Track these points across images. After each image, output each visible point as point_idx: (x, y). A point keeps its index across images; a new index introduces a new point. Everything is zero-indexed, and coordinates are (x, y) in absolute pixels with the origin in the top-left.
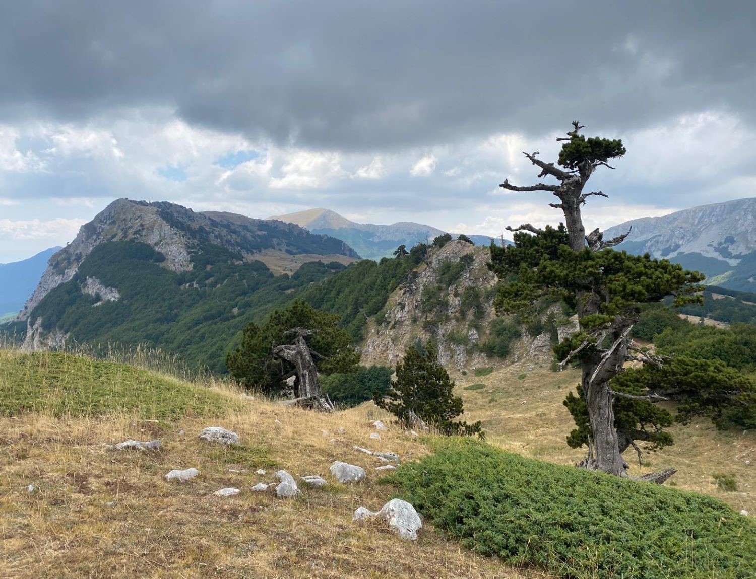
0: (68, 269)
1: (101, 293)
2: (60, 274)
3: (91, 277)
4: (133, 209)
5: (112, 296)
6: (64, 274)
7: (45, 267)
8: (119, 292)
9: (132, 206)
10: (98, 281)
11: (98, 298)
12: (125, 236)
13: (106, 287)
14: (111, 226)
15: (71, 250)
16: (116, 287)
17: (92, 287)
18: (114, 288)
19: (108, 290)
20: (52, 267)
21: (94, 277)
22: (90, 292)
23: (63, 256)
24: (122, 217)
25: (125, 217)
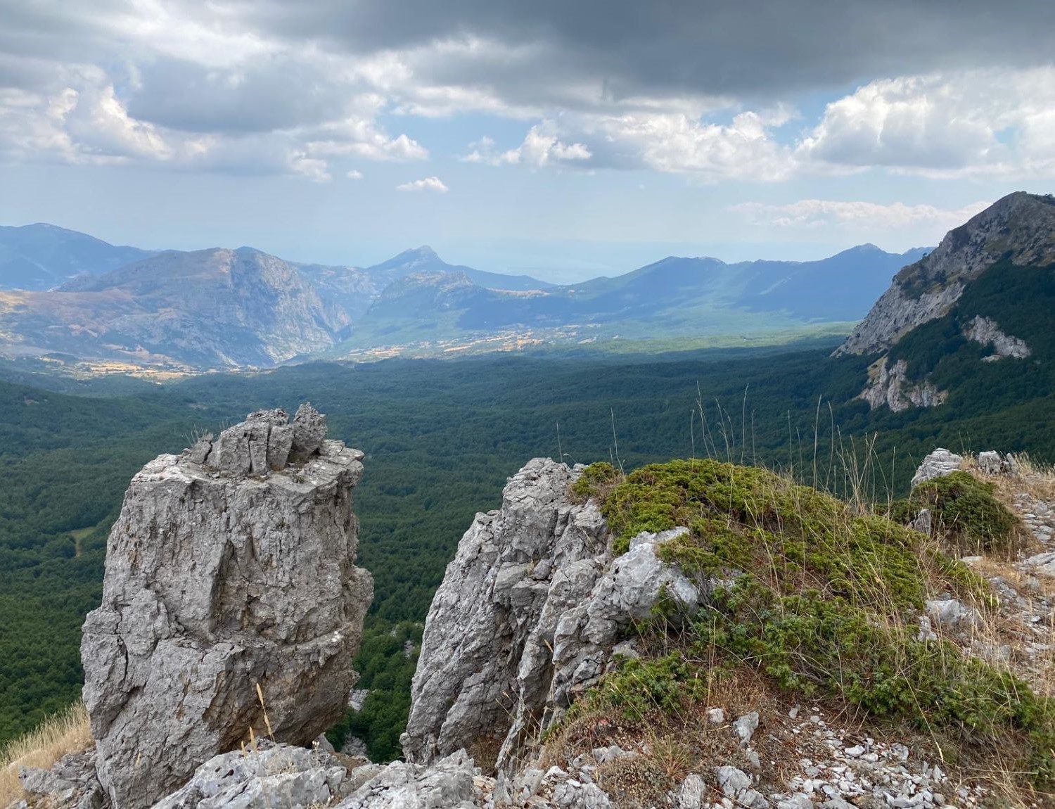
0: (926, 293)
1: (997, 343)
2: (911, 299)
3: (983, 317)
4: (1042, 212)
5: (1014, 349)
6: (919, 299)
7: (885, 283)
8: (1028, 345)
9: (1040, 207)
10: (993, 325)
11: (991, 349)
12: (1039, 259)
13: (1006, 336)
14: (1001, 236)
15: (928, 265)
16: (1023, 338)
17: (981, 331)
18: (1020, 338)
19: (1010, 340)
20: (900, 287)
21: (987, 318)
22: (978, 338)
23: (916, 273)
24: (1022, 223)
25: (1026, 223)
